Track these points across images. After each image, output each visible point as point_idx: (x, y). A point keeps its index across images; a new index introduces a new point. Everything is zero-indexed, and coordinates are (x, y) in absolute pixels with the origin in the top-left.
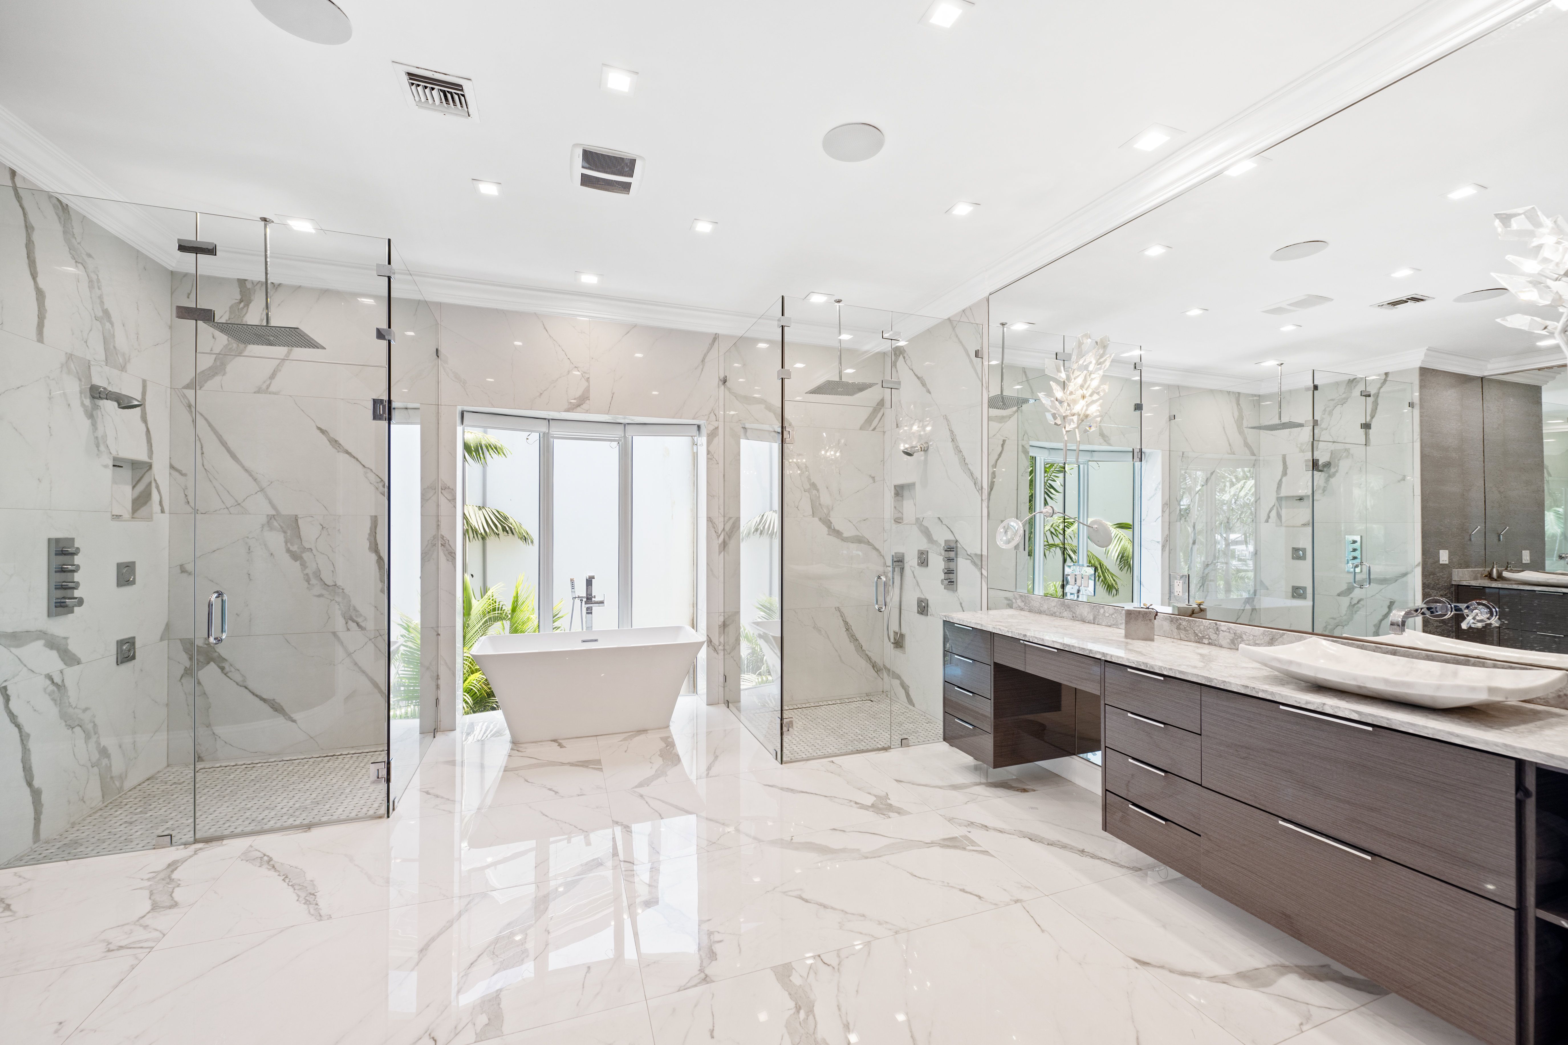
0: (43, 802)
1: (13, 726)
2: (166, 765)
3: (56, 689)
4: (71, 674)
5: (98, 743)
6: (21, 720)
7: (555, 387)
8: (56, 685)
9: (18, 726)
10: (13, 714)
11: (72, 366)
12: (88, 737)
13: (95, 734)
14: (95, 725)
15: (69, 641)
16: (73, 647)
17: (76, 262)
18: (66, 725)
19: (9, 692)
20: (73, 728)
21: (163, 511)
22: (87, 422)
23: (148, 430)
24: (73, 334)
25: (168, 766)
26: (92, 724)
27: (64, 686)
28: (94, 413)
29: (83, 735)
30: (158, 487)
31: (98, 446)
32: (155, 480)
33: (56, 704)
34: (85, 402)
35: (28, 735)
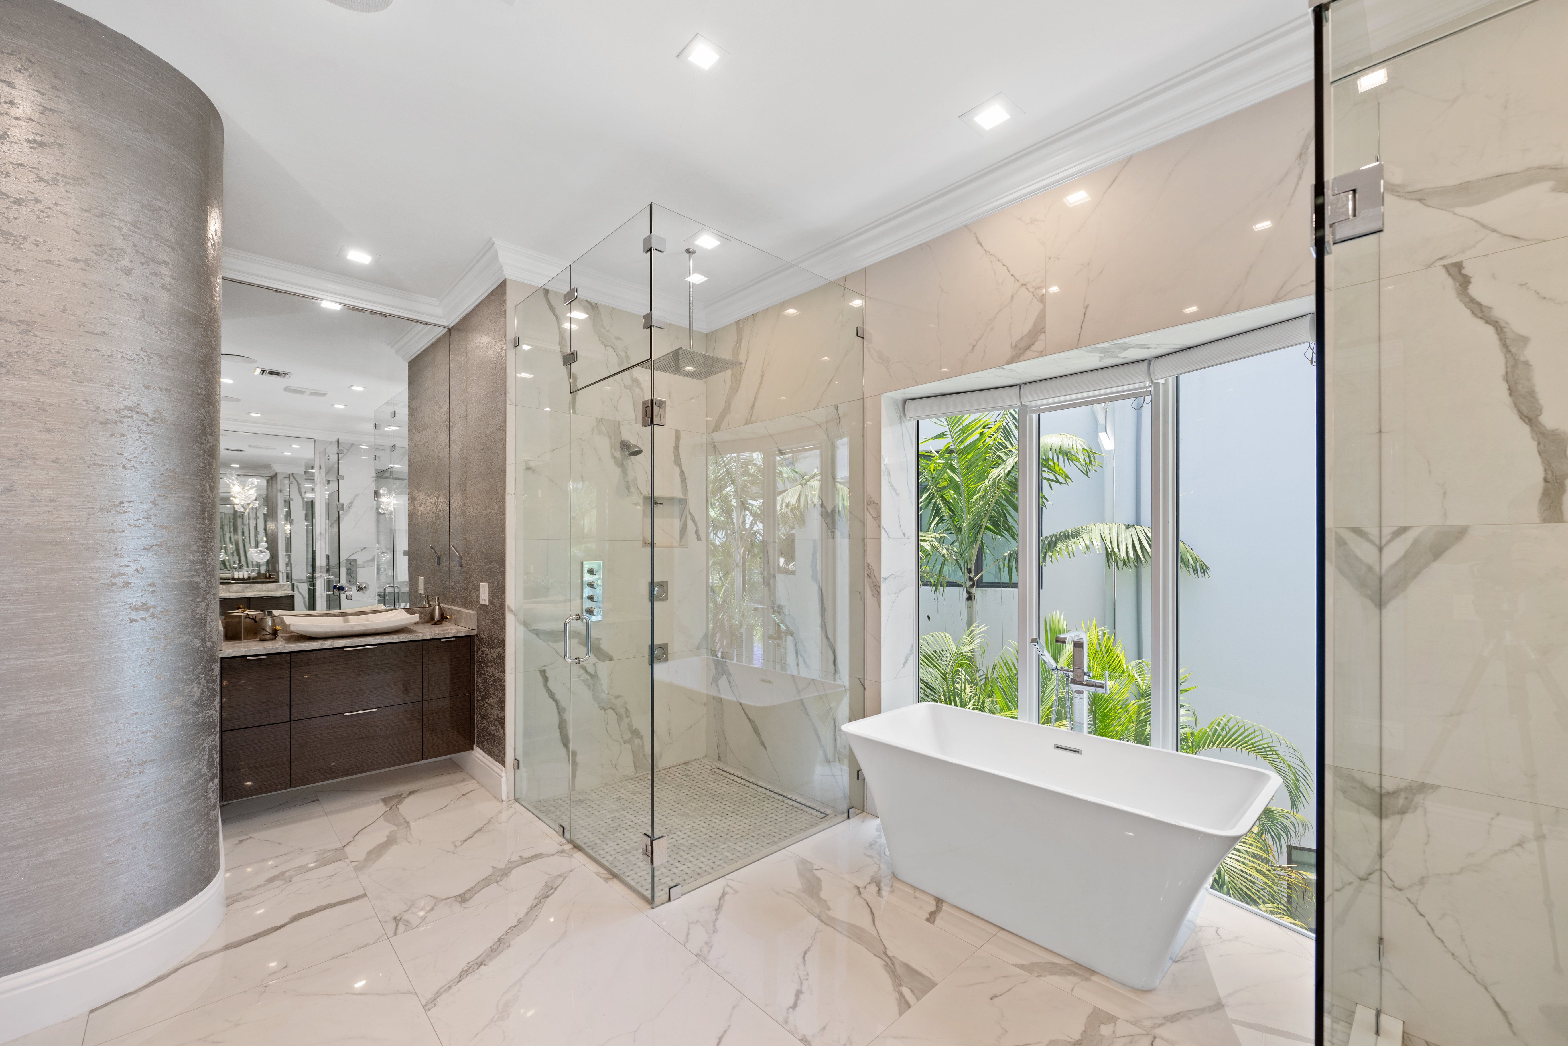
0: (578, 762)
1: (551, 700)
2: (705, 755)
3: (589, 677)
4: (603, 669)
5: (630, 725)
6: (558, 696)
7: (992, 329)
8: (590, 674)
9: (555, 700)
10: (551, 691)
11: (603, 428)
12: (620, 718)
13: (628, 717)
14: (627, 711)
15: (601, 641)
16: (604, 646)
17: (606, 346)
18: (599, 707)
19: (547, 675)
20: (605, 710)
21: (699, 539)
22: (618, 471)
23: (682, 472)
24: (603, 403)
25: (706, 756)
26: (625, 709)
27: (597, 676)
28: (625, 462)
29: (615, 717)
30: (693, 519)
31: (628, 488)
32: (690, 513)
33: (589, 689)
34: (615, 455)
35: (565, 709)
